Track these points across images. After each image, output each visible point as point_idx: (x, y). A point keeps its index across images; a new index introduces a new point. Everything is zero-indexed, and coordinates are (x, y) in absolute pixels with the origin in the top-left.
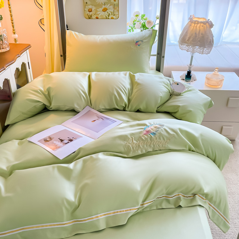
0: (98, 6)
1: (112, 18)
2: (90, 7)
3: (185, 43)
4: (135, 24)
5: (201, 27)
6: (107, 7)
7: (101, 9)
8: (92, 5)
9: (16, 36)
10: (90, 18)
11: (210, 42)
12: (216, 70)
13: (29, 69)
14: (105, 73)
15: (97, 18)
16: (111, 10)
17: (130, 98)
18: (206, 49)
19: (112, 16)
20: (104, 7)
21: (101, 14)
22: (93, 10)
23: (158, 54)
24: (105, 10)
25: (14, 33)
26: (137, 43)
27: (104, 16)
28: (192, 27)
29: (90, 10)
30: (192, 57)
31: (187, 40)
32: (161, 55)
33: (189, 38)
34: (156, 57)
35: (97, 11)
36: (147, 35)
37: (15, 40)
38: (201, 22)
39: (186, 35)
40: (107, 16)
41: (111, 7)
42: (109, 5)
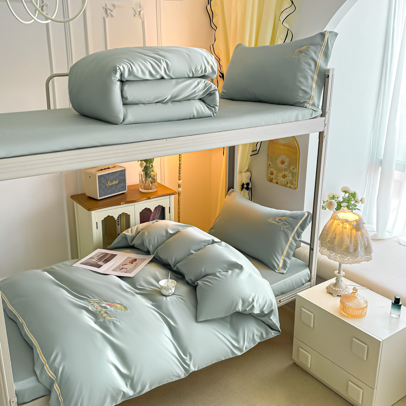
0: (279, 170)
1: (290, 187)
2: (272, 170)
6: (286, 174)
7: (281, 175)
8: (274, 168)
9: (180, 182)
10: (271, 181)
13: (170, 212)
15: (277, 183)
16: (289, 178)
19: (290, 185)
20: (283, 173)
21: (281, 180)
22: (274, 173)
24: (284, 176)
27: (284, 183)
29: (272, 173)
35: (277, 176)
37: (179, 186)
40: (286, 184)
41: (290, 175)
42: (288, 172)
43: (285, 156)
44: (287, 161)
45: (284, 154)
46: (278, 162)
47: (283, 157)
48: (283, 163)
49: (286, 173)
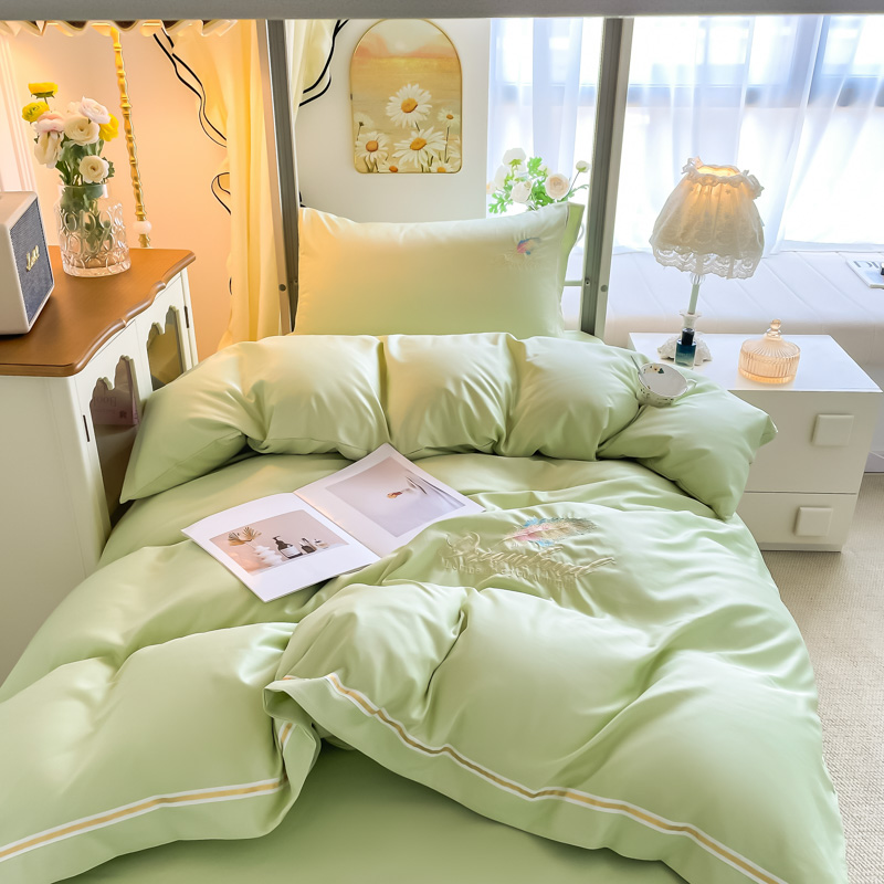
0: (401, 132)
1: (441, 171)
2: (373, 136)
3: (675, 243)
4: (510, 188)
5: (724, 195)
6: (425, 137)
7: (407, 143)
8: (379, 131)
9: (147, 226)
10: (370, 171)
11: (754, 240)
12: (775, 327)
13: (188, 326)
14: (429, 338)
15: (394, 170)
16: (437, 143)
17: (511, 413)
18: (739, 262)
19: (442, 164)
20: (415, 135)
21: (406, 156)
22: (381, 145)
23: (587, 279)
24: (418, 146)
25: (141, 218)
26: (522, 245)
27: (417, 166)
28: (697, 196)
29: (372, 147)
30: (696, 288)
31: (679, 234)
32: (597, 283)
33: (687, 229)
34: (579, 289)
35: (392, 150)
36: (553, 222)
37: (144, 240)
38: (724, 181)
39: (675, 220)
40: (425, 165)
41: (440, 135)
42: (432, 129)
43: (417, 86)
44: (424, 99)
45: (413, 83)
46: (394, 109)
47: (410, 91)
48: (409, 107)
49: (425, 134)
